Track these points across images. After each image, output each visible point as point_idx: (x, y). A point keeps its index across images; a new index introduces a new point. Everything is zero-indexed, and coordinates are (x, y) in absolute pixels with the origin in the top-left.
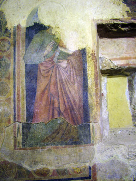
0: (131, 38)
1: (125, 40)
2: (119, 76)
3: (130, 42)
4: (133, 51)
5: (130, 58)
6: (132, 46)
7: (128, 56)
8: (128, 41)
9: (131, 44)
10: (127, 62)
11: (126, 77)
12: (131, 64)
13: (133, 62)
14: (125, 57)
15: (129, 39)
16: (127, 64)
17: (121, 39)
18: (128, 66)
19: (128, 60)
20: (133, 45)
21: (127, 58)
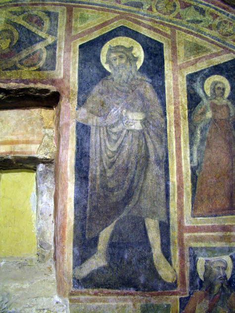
0: (24, 109)
1: (15, 113)
2: (23, 170)
3: (23, 116)
4: (25, 131)
5: (17, 142)
6: (25, 123)
7: (14, 138)
8: (18, 115)
9: (23, 119)
10: (11, 149)
11: (33, 172)
12: (17, 152)
13: (22, 149)
14: (9, 140)
15: (21, 111)
16: (11, 152)
17: (9, 111)
18: (12, 155)
19: (14, 145)
20: (26, 121)
21: (12, 143)
